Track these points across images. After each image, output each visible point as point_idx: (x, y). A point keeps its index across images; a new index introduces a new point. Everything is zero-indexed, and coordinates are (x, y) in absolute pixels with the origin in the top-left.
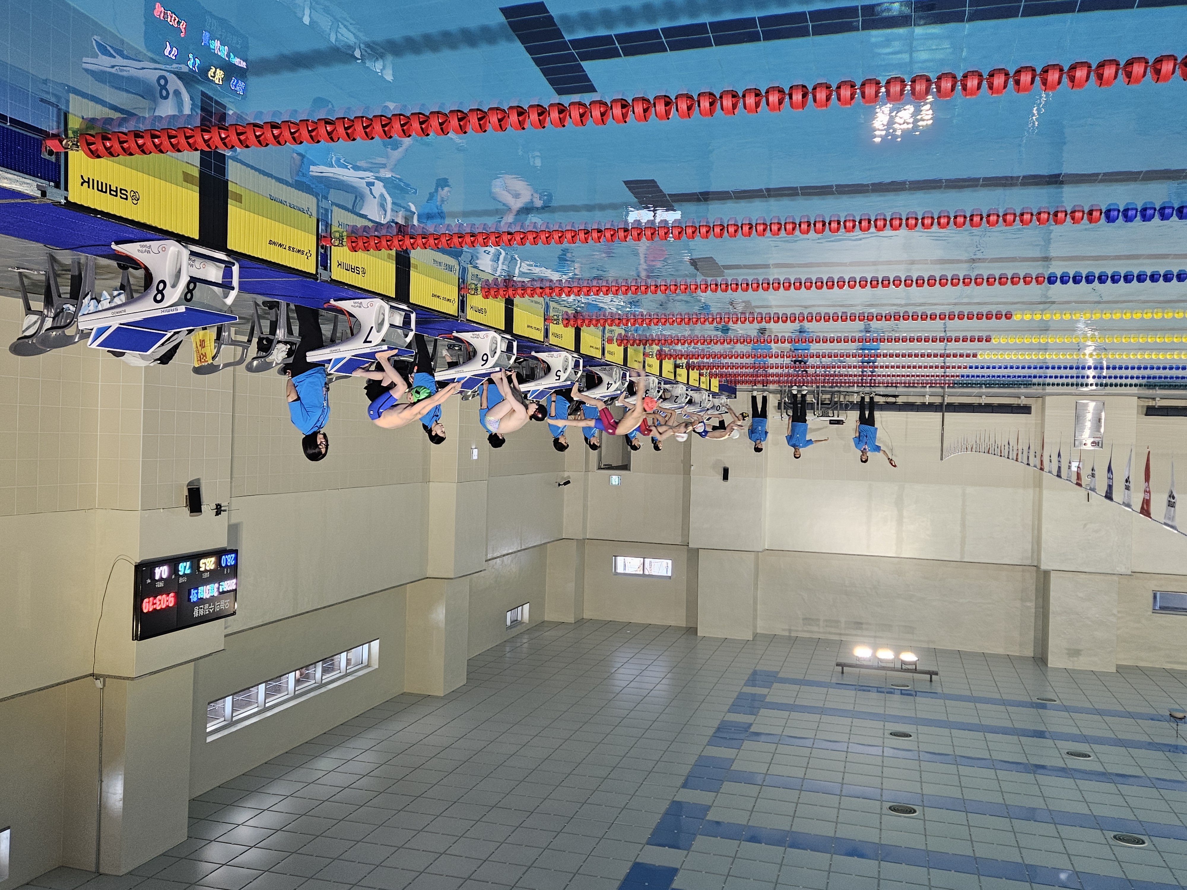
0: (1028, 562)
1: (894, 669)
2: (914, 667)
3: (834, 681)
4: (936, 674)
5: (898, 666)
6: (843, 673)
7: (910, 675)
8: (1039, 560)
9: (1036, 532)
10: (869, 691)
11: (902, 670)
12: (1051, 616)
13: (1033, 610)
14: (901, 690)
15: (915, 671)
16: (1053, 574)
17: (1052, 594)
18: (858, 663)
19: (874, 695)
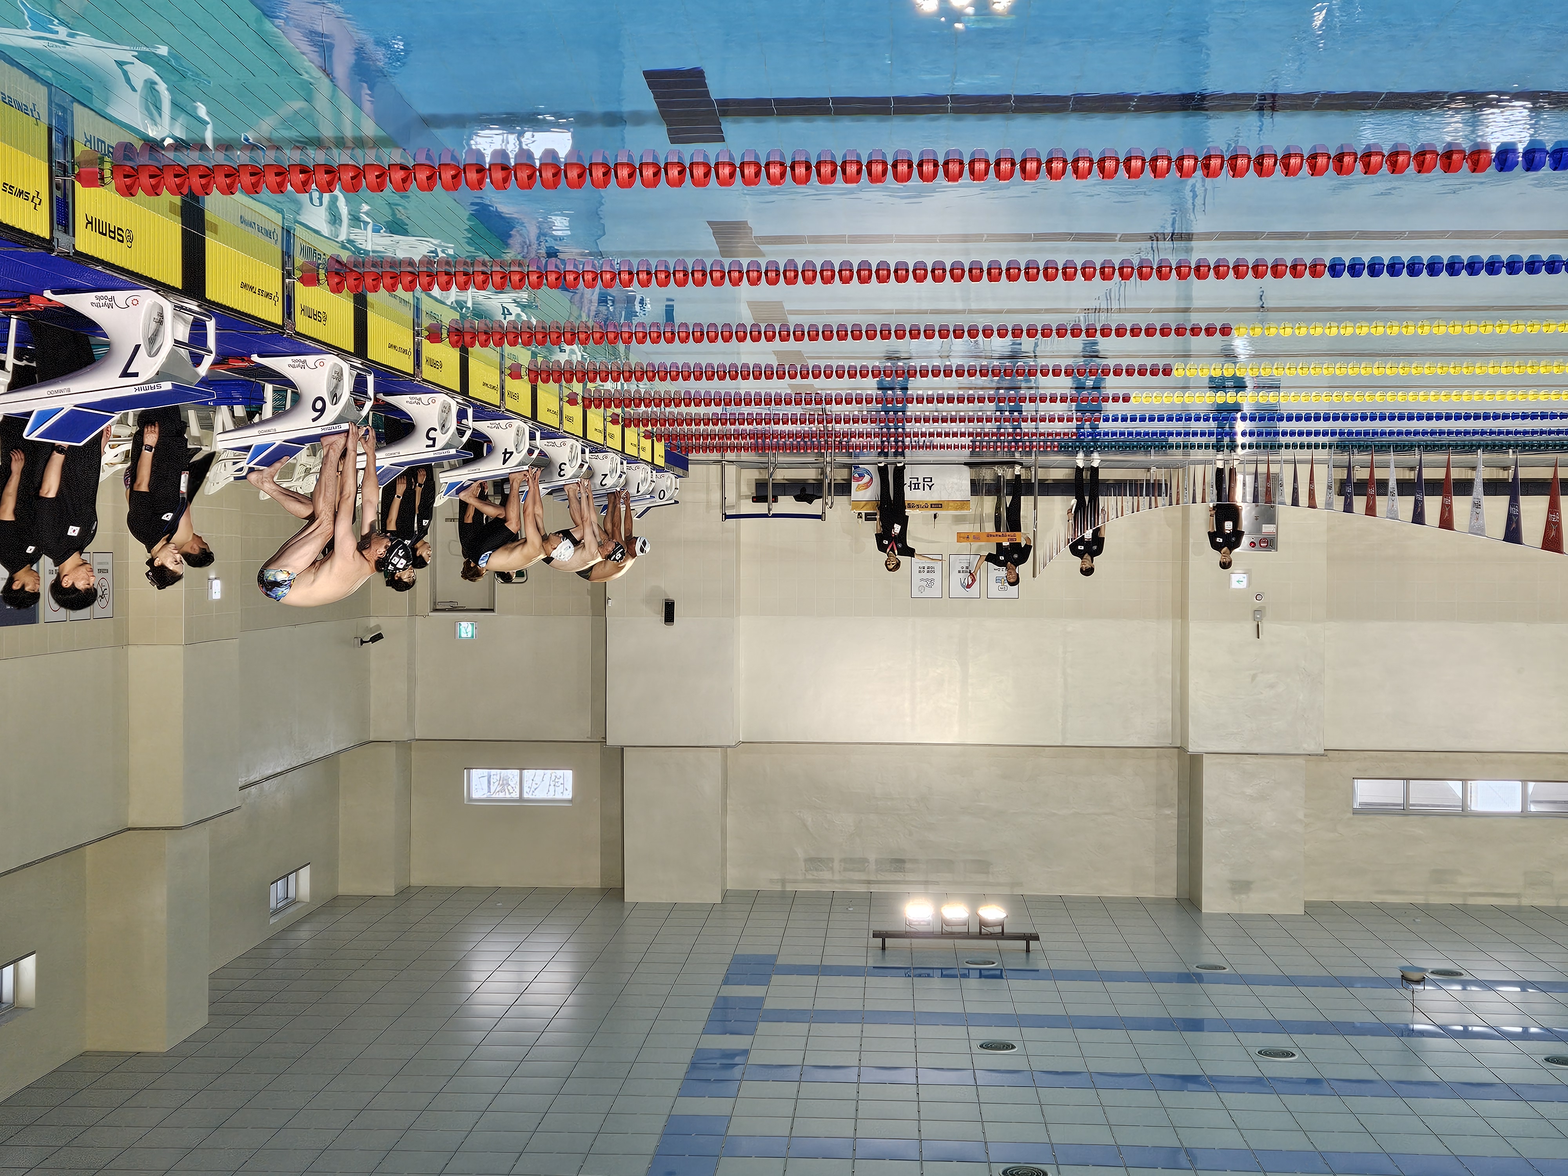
0: (1167, 742)
1: (968, 936)
2: (998, 929)
3: (871, 963)
4: (1036, 938)
5: (975, 929)
6: (884, 948)
7: (991, 943)
8: (1184, 735)
9: (1178, 691)
10: (929, 976)
11: (981, 936)
12: (1205, 829)
13: (1175, 821)
14: (980, 970)
15: (1002, 936)
16: (1207, 761)
17: (1206, 792)
18: (908, 929)
19: (937, 982)
